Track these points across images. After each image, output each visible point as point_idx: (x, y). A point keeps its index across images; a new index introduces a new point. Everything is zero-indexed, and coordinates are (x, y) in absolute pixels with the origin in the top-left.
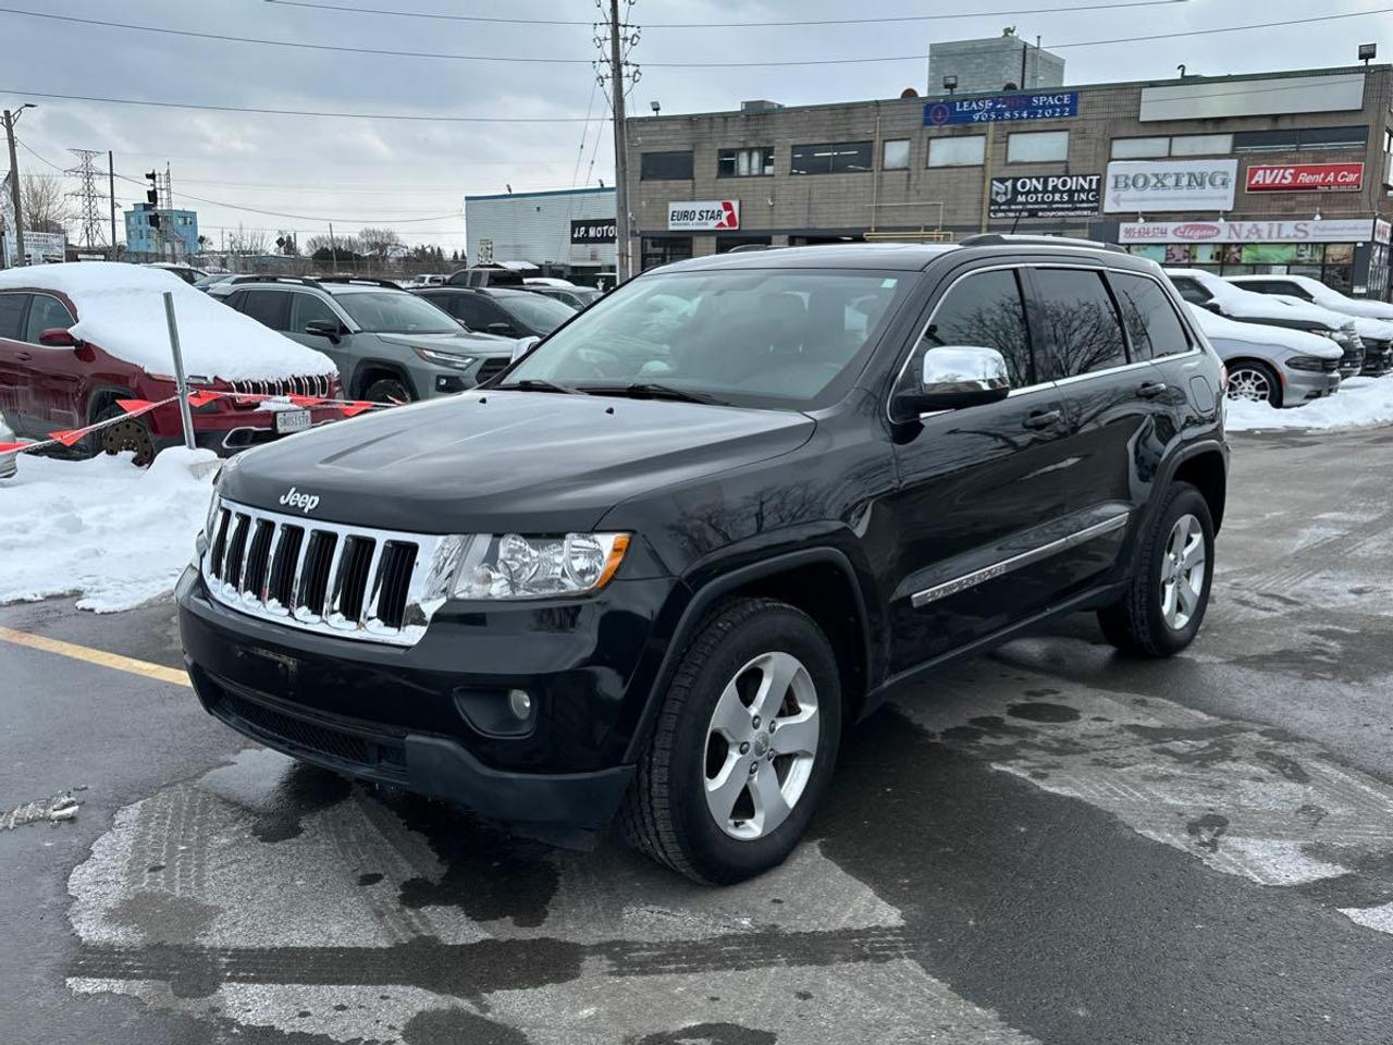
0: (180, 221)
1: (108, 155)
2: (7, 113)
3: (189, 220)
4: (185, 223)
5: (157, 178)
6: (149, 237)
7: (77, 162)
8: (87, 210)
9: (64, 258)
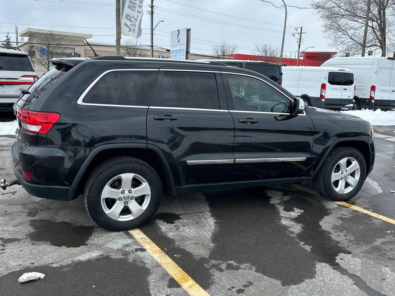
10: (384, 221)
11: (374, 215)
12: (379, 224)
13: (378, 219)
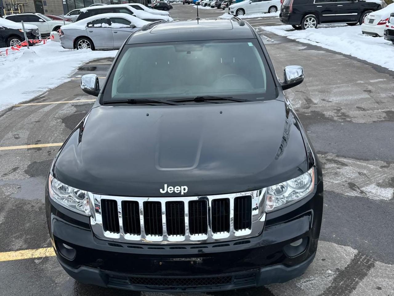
10: (10, 250)
11: (28, 254)
12: (12, 241)
13: (20, 249)
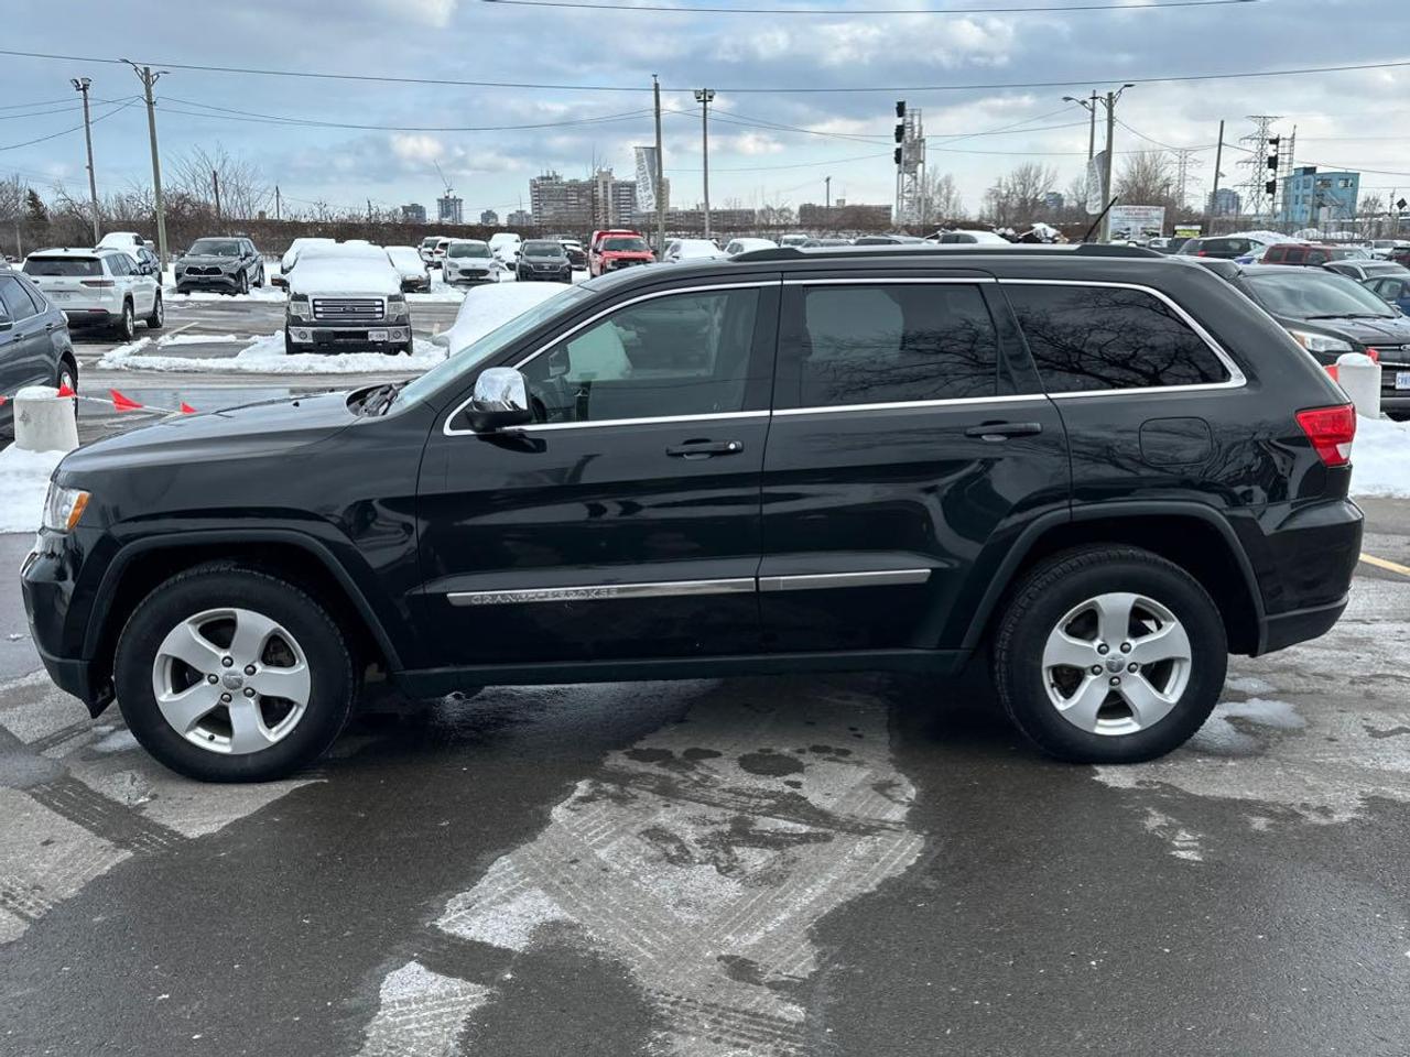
0: (1341, 184)
1: (1219, 123)
2: (1110, 94)
3: (1350, 182)
4: (1346, 186)
5: (1281, 143)
6: (1304, 202)
7: (1255, 127)
8: (1256, 177)
9: (1161, 232)
